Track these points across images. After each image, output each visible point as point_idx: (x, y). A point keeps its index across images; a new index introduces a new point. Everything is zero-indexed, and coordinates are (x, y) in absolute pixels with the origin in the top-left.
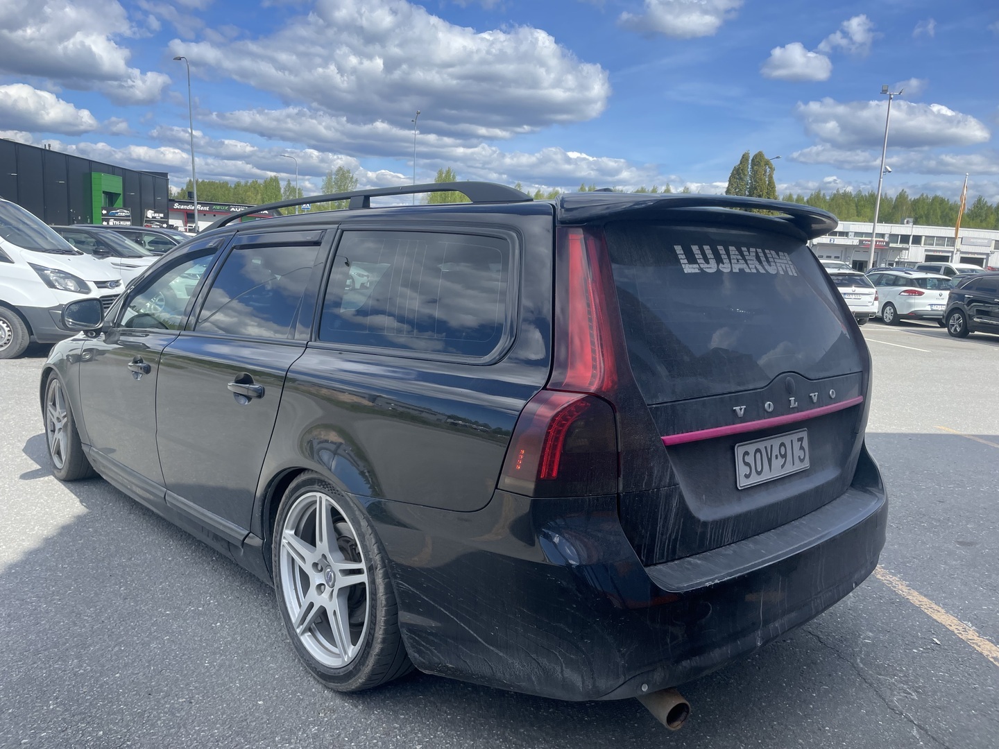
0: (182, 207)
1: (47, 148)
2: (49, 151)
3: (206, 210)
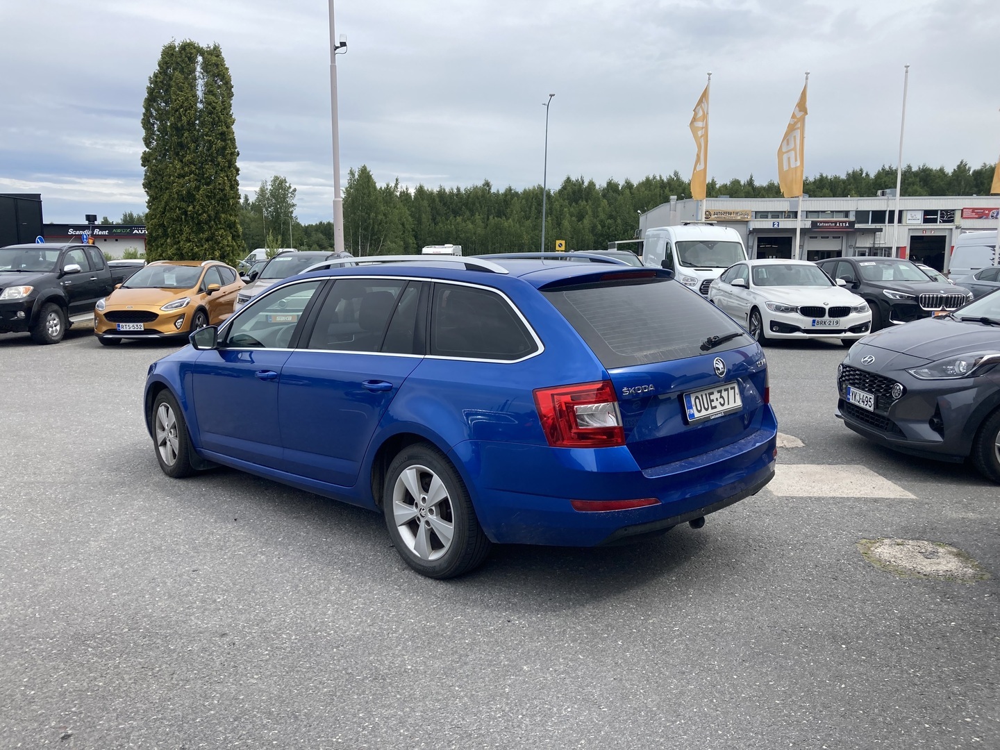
0: (78, 233)
3: (105, 235)
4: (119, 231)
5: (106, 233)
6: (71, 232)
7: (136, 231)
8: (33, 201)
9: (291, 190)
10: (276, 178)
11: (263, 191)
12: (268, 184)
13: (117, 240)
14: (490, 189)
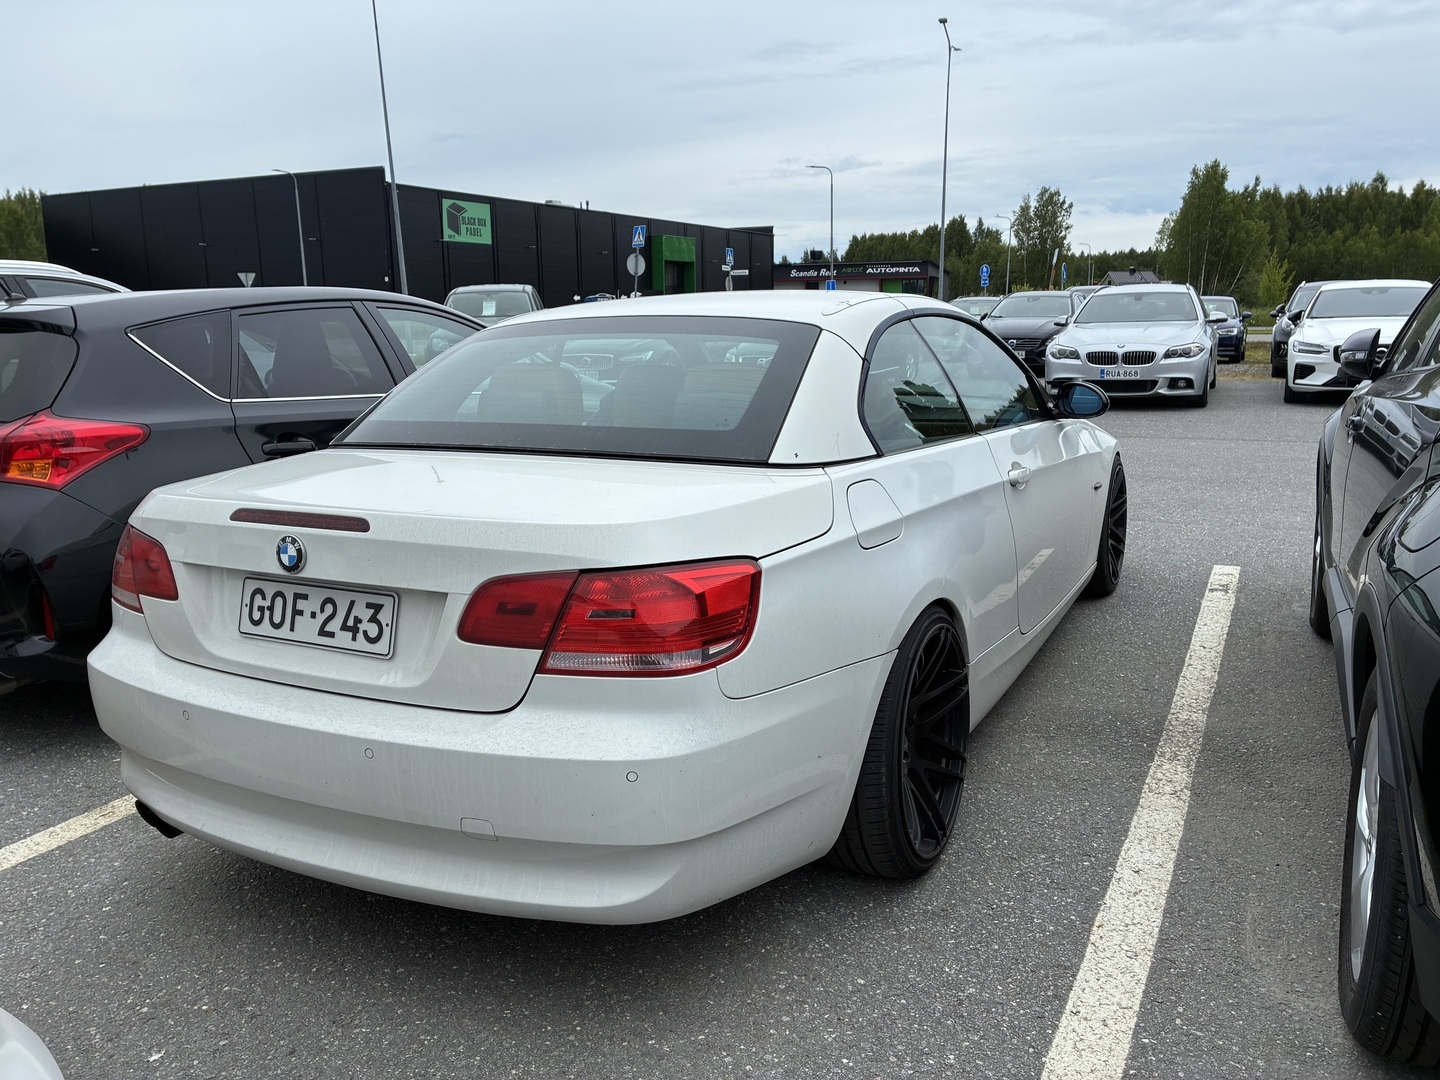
0: (802, 274)
1: (584, 207)
2: (588, 211)
4: (849, 270)
6: (794, 273)
7: (870, 270)
8: (763, 237)
9: (1066, 206)
10: (1045, 190)
11: (1025, 209)
12: (1032, 199)
13: (845, 283)
14: (1386, 185)
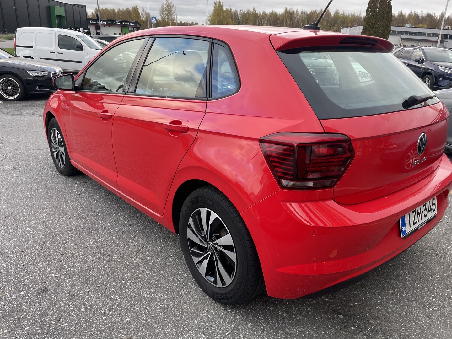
0: (94, 22)
3: (105, 24)
4: (110, 22)
5: (105, 23)
6: (91, 22)
7: (118, 23)
9: (174, 7)
10: (168, 2)
12: (164, 4)
13: (109, 26)
